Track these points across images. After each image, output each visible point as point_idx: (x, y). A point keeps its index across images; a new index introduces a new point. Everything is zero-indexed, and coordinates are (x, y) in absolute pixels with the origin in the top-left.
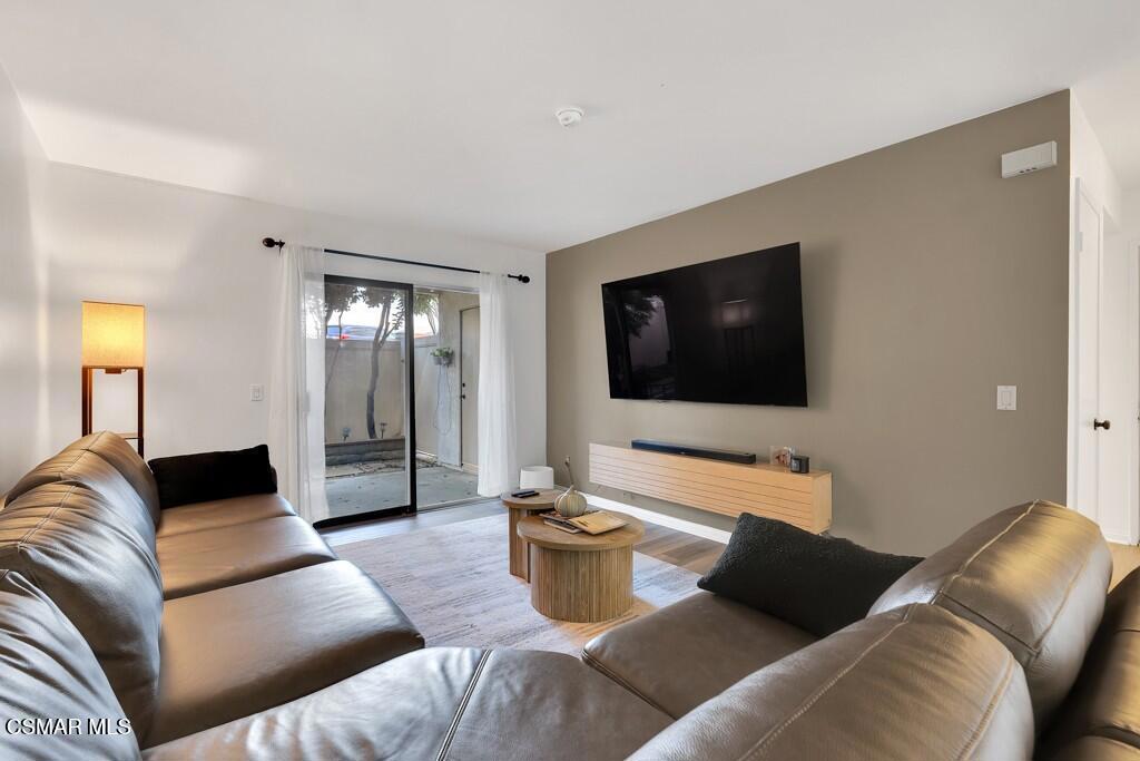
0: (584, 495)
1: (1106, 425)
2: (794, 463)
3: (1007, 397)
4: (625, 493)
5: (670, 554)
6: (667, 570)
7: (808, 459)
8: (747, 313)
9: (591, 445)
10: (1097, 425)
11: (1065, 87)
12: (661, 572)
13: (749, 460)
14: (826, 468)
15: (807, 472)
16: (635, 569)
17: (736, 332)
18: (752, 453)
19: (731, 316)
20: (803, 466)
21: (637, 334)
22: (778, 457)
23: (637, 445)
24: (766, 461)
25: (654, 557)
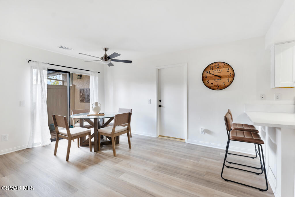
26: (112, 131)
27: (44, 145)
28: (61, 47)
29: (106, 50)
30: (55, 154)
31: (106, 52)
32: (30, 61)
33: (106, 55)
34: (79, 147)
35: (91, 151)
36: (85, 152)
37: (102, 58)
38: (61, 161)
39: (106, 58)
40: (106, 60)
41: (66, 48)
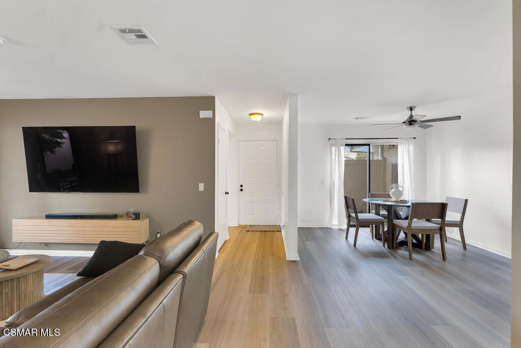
0: (7, 250)
1: (228, 193)
2: (134, 216)
3: (201, 187)
4: (41, 244)
5: (70, 269)
6: (67, 277)
7: (139, 214)
8: (119, 147)
9: (13, 220)
10: (226, 193)
11: (213, 95)
12: (64, 279)
13: (114, 217)
14: (147, 216)
15: (139, 219)
16: (45, 283)
17: (114, 156)
18: (116, 213)
19: (112, 148)
20: (137, 216)
21: (53, 152)
22: (127, 214)
23: (49, 217)
24: (122, 216)
25: (60, 273)
26: (407, 225)
27: (340, 228)
28: (357, 118)
29: (411, 109)
30: (347, 238)
31: (411, 113)
32: (330, 139)
33: (411, 117)
34: (373, 239)
35: (384, 246)
36: (378, 245)
37: (404, 122)
38: (349, 245)
39: (411, 122)
40: (410, 124)
41: (363, 118)
